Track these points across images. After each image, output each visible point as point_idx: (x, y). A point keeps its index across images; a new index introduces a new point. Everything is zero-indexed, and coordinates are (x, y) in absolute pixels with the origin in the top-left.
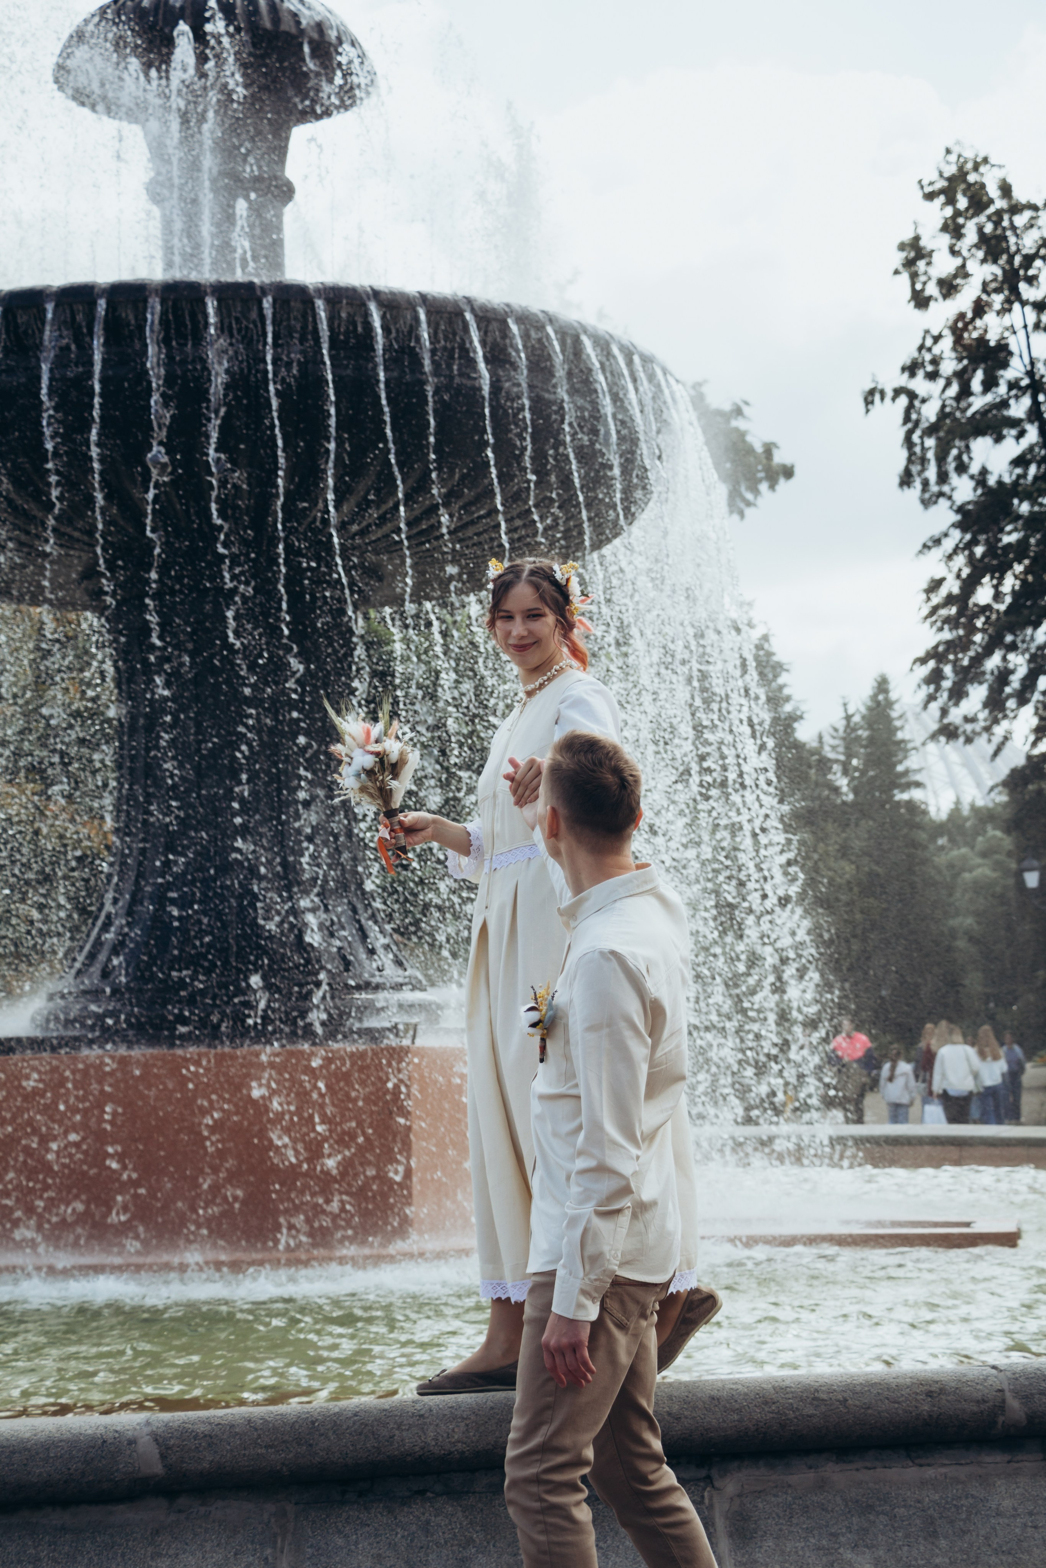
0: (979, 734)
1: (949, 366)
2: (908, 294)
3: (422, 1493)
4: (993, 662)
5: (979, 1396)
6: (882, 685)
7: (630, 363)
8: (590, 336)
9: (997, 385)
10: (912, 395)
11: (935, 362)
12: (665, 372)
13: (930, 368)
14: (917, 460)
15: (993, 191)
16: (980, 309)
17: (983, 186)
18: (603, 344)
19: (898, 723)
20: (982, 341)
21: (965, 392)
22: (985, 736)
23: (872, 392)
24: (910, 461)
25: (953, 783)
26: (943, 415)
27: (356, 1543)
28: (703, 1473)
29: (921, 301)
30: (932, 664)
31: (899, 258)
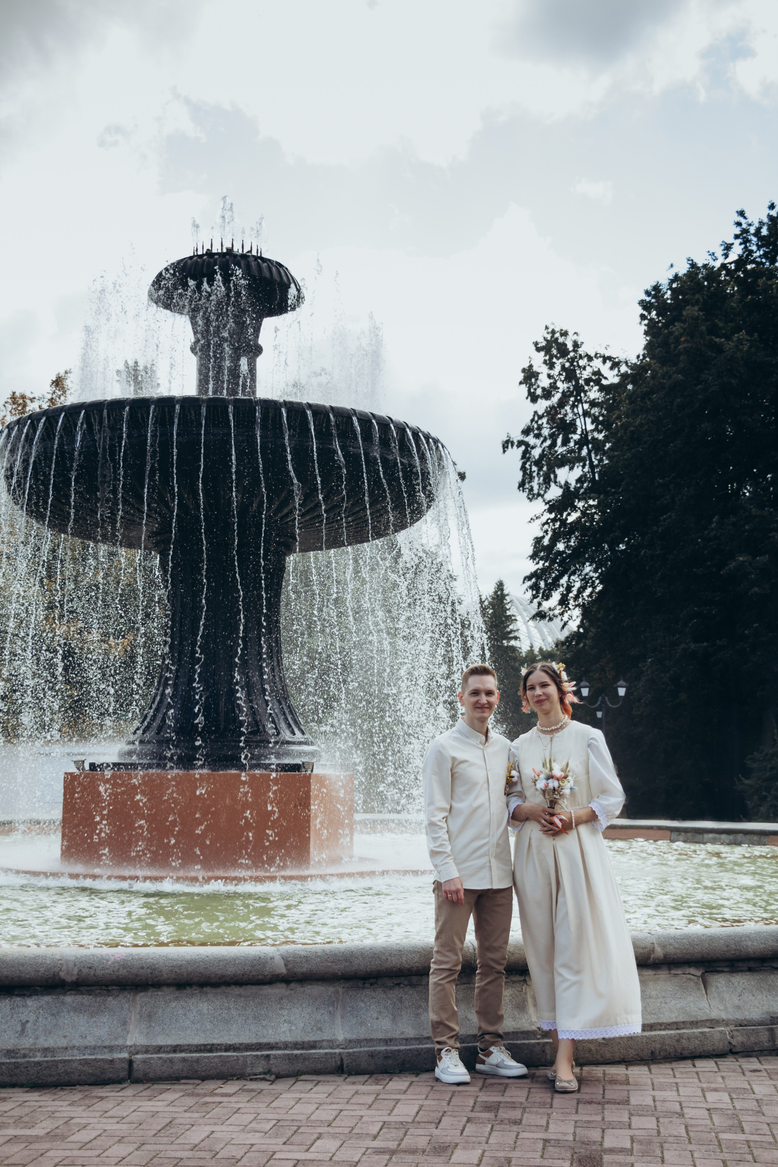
0: (557, 616)
1: (546, 432)
2: (526, 394)
3: (398, 984)
4: (564, 581)
5: (643, 946)
6: (500, 586)
7: (428, 442)
8: (410, 429)
9: (569, 442)
10: (527, 445)
11: (540, 428)
12: (443, 446)
13: (536, 432)
14: (527, 477)
15: (570, 347)
16: (562, 403)
17: (566, 345)
18: (416, 434)
19: (508, 607)
20: (563, 420)
21: (554, 444)
22: (560, 617)
23: (507, 442)
24: (524, 476)
25: (530, 637)
26: (542, 456)
27: (370, 1006)
28: (522, 978)
29: (534, 398)
30: (534, 580)
31: (521, 376)
